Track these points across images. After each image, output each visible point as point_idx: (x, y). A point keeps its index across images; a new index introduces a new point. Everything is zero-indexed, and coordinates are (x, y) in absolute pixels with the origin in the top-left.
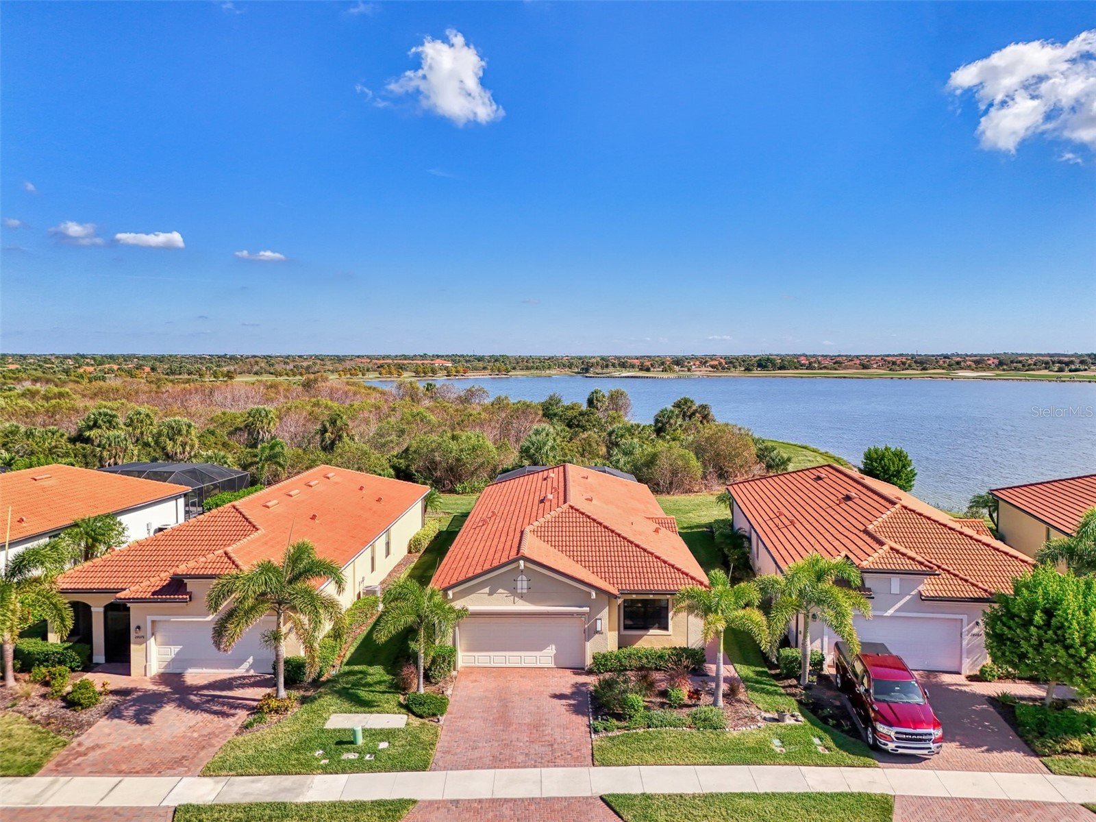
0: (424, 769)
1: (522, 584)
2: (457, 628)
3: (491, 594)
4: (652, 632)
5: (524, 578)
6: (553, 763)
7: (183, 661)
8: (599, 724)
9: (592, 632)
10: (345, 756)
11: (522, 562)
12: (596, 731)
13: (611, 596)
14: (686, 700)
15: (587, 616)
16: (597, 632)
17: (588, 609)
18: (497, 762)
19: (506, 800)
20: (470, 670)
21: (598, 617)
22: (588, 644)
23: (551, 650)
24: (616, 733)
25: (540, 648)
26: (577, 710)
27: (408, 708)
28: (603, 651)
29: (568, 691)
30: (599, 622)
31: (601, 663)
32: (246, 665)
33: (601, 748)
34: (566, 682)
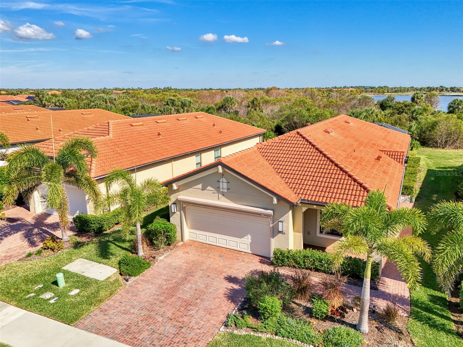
0: (69, 323)
1: (223, 185)
2: (182, 211)
3: (203, 189)
5: (224, 180)
9: (275, 232)
11: (220, 167)
13: (293, 204)
14: (330, 314)
15: (272, 217)
16: (280, 232)
17: (272, 212)
20: (193, 243)
21: (281, 220)
22: (273, 241)
23: (248, 239)
24: (242, 332)
28: (284, 249)
30: (280, 224)
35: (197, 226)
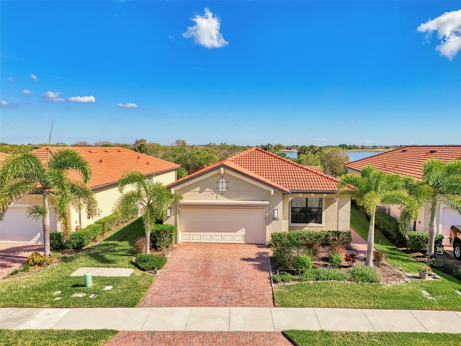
0: (133, 305)
1: (223, 185)
2: (178, 215)
3: (200, 192)
5: (224, 181)
6: (240, 303)
8: (278, 277)
9: (271, 219)
10: (76, 295)
11: (222, 169)
12: (275, 282)
13: (284, 194)
14: (344, 263)
15: (267, 208)
16: (274, 219)
17: (269, 202)
18: (194, 302)
19: (197, 333)
20: (186, 244)
21: (275, 208)
22: (268, 227)
23: (242, 232)
24: (292, 283)
25: (234, 230)
26: (262, 268)
28: (279, 231)
29: (254, 257)
30: (276, 211)
31: (277, 239)
32: (36, 239)
33: (280, 294)
34: (253, 251)
35: (191, 228)
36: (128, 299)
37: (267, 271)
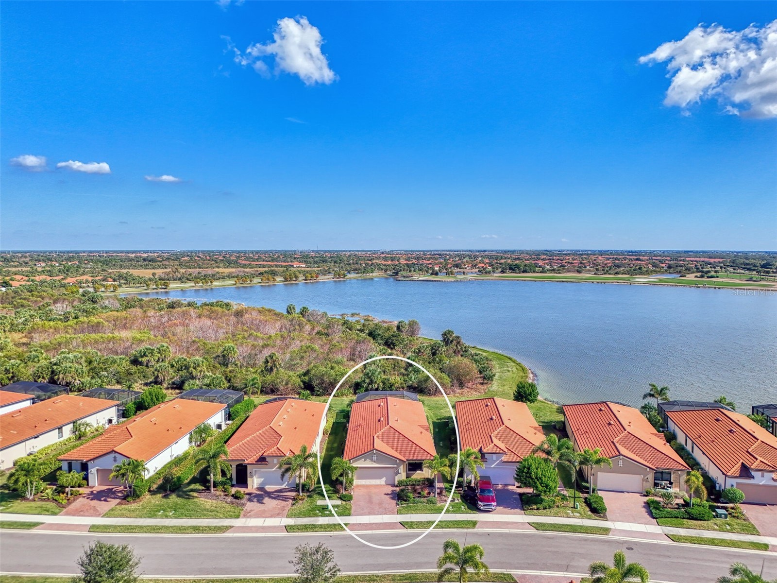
0: (350, 515)
1: (375, 458)
2: (353, 472)
3: (364, 461)
4: (418, 472)
5: (376, 456)
6: (386, 514)
7: (264, 483)
8: (399, 503)
9: (397, 473)
10: (326, 512)
11: (374, 451)
12: (398, 505)
13: (404, 461)
14: (426, 495)
15: (396, 468)
16: (399, 473)
17: (396, 466)
18: (370, 514)
19: (374, 523)
20: (358, 486)
21: (399, 468)
22: (396, 477)
23: (384, 479)
24: (404, 505)
25: (381, 478)
26: (393, 498)
27: (341, 498)
28: (401, 479)
29: (390, 493)
30: (400, 470)
31: (400, 483)
32: (285, 485)
33: (400, 510)
34: (390, 489)
35: (359, 478)
36: (346, 513)
37: (395, 500)
